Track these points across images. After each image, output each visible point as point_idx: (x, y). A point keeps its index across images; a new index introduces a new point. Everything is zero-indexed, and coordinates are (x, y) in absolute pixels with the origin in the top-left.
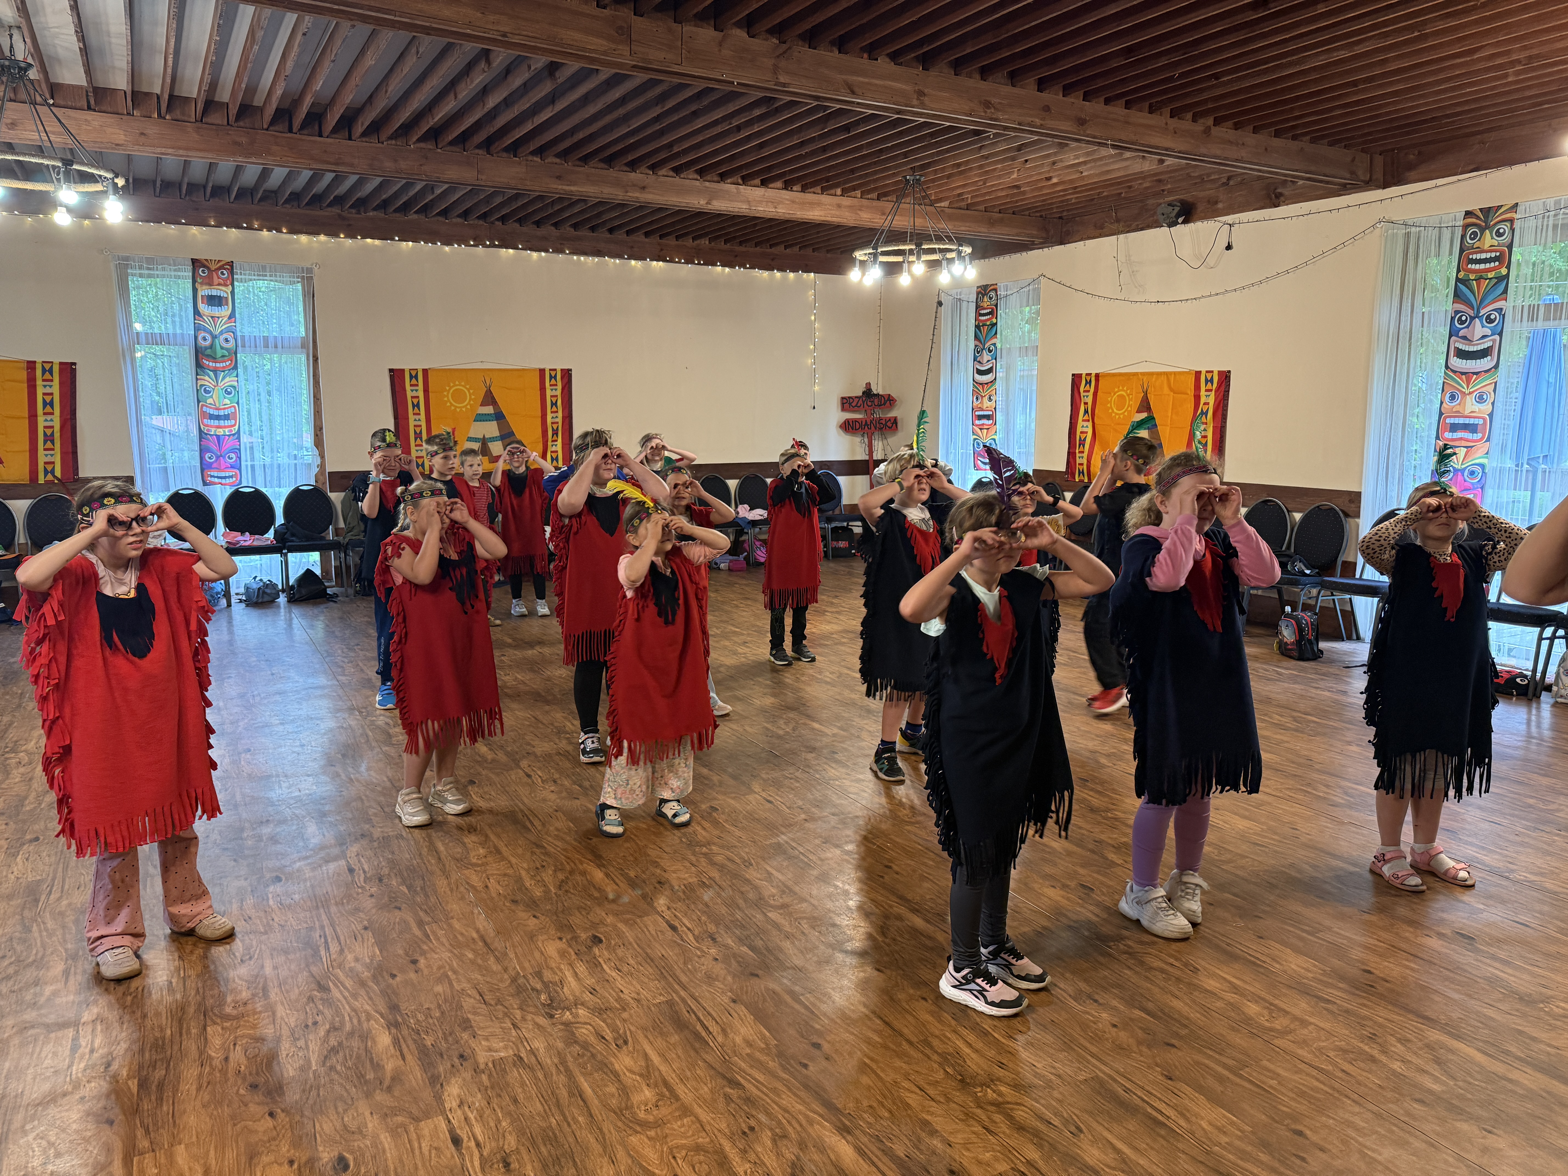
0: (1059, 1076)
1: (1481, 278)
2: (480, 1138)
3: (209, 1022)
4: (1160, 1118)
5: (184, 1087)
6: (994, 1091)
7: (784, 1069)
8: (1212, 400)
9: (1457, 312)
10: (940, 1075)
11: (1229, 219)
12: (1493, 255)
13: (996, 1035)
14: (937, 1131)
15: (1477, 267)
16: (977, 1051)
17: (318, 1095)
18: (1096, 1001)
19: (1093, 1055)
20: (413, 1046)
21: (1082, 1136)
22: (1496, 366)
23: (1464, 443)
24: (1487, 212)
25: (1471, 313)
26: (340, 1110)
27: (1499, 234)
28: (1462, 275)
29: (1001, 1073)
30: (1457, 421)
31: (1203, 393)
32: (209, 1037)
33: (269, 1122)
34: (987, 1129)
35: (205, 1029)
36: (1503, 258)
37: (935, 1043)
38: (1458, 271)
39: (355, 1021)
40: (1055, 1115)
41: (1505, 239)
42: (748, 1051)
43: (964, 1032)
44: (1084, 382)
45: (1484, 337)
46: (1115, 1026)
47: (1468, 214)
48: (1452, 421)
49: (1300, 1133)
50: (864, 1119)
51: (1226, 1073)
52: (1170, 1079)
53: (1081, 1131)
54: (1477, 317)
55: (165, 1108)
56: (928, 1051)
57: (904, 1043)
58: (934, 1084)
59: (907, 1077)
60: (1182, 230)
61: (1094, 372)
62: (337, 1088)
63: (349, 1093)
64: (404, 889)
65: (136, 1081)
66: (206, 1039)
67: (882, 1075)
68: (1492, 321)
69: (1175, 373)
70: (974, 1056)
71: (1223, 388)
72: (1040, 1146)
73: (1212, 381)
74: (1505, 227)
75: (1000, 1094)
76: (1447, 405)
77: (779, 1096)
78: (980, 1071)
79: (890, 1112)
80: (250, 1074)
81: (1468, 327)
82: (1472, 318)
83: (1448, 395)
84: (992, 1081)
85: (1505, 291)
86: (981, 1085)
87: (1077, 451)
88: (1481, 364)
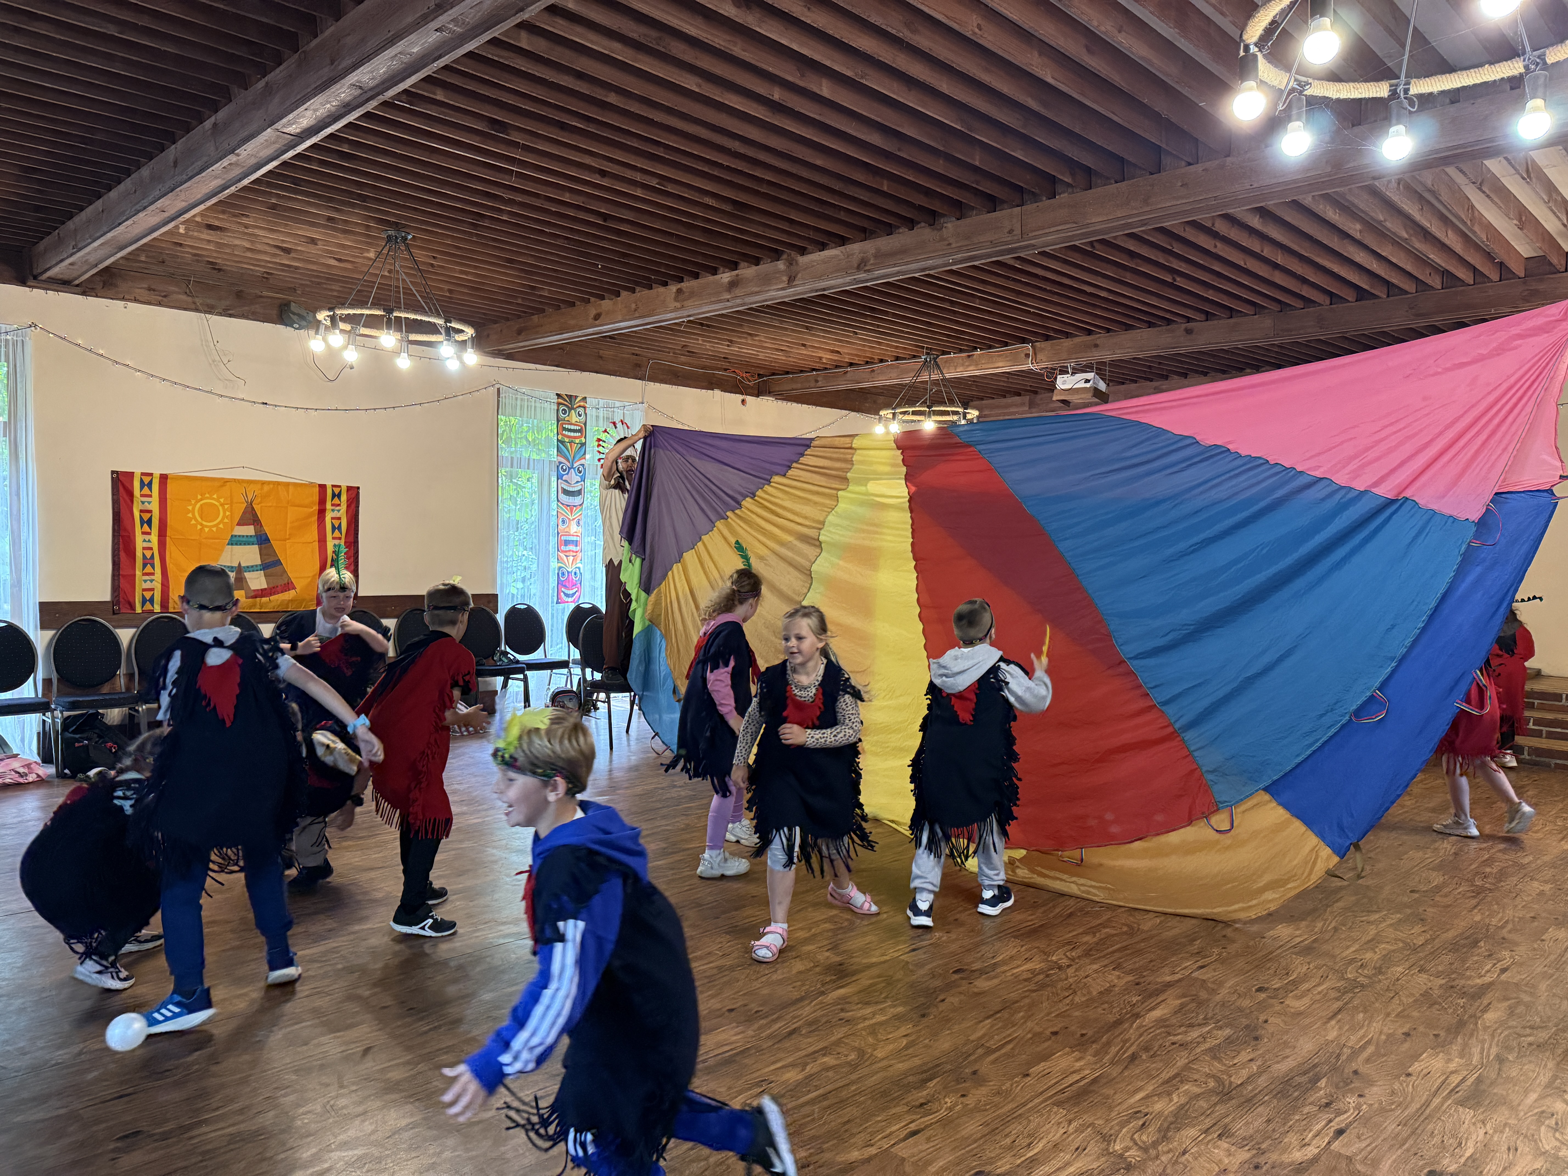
1: (573, 441)
8: (343, 515)
9: (560, 463)
12: (577, 428)
15: (569, 434)
22: (582, 503)
25: (569, 465)
27: (579, 414)
28: (560, 437)
31: (329, 507)
36: (583, 431)
38: (558, 434)
41: (583, 419)
44: (137, 483)
45: (577, 482)
47: (560, 396)
48: (565, 538)
54: (572, 468)
61: (154, 472)
68: (580, 473)
71: (352, 505)
73: (339, 496)
74: (581, 410)
76: (561, 527)
81: (567, 474)
82: (569, 469)
83: (561, 520)
85: (584, 453)
87: (138, 573)
88: (577, 500)
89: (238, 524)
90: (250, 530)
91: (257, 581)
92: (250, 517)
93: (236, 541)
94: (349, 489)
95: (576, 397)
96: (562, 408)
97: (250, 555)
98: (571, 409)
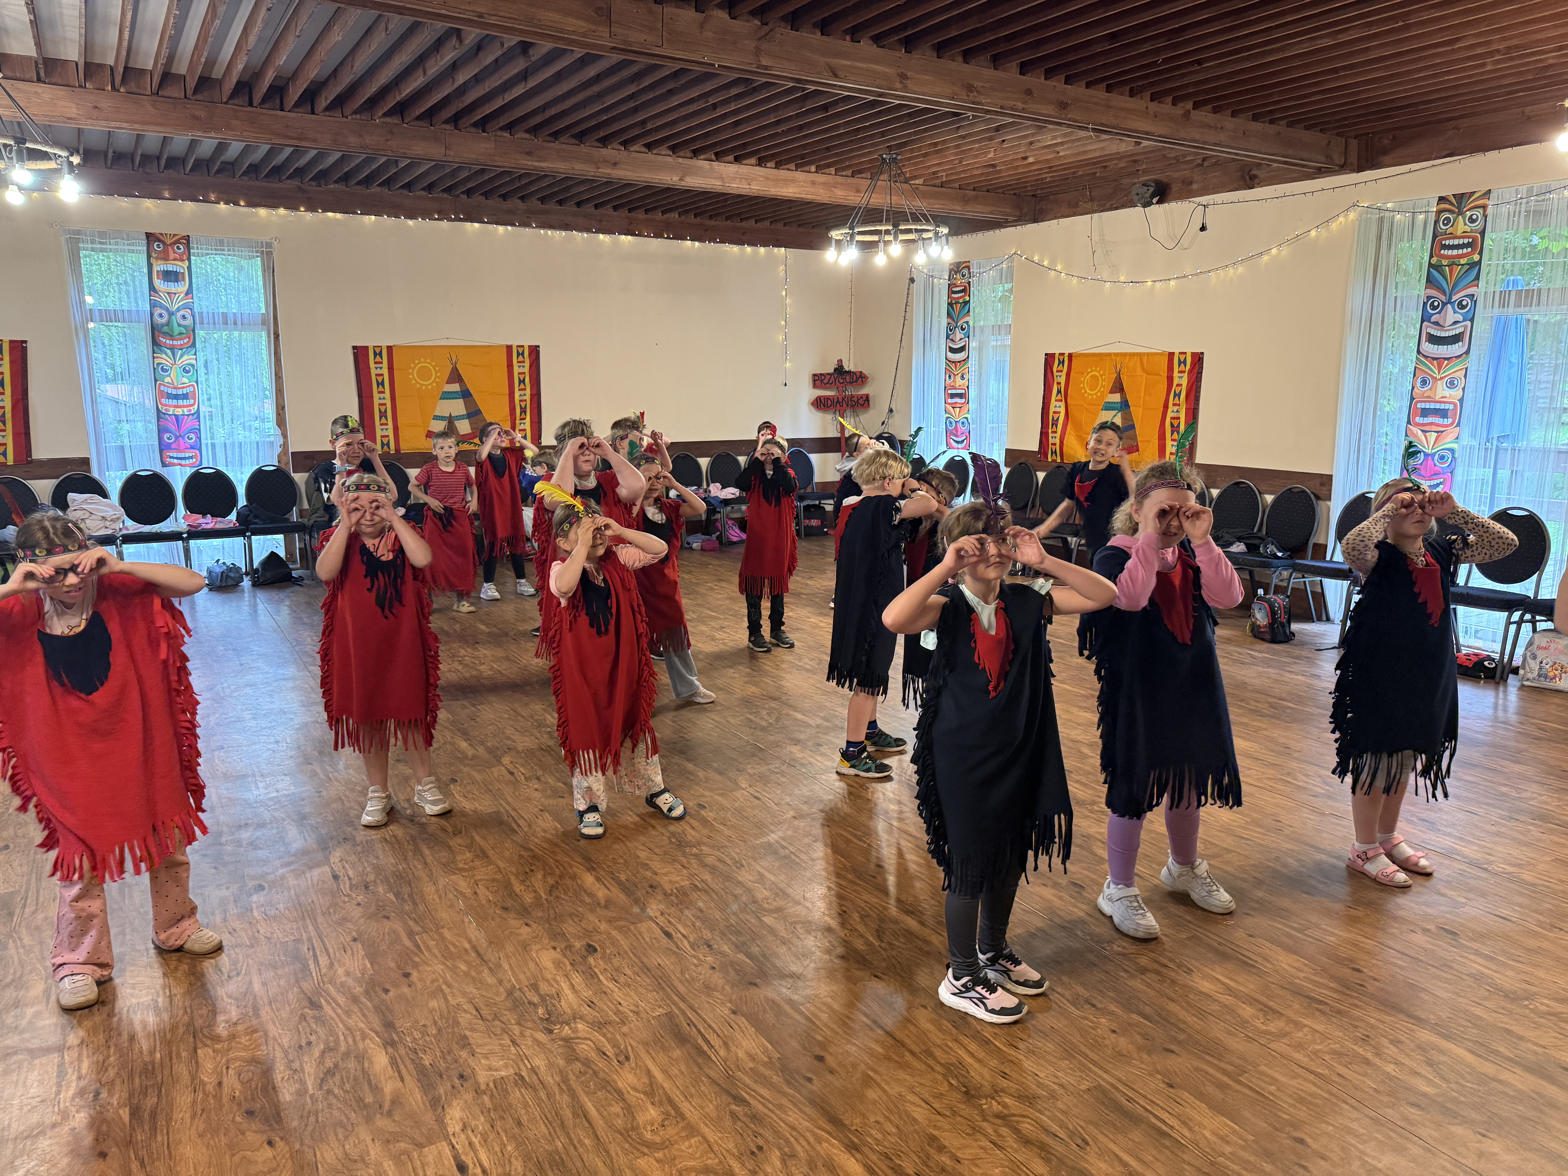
0: (1062, 1086)
1: (1454, 264)
2: (486, 1164)
3: (199, 1045)
4: (1164, 1127)
5: (177, 1116)
6: (999, 1103)
7: (788, 1083)
8: (1184, 382)
10: (945, 1087)
11: (1204, 199)
12: (1466, 241)
13: (997, 1044)
14: (945, 1147)
15: (1450, 252)
16: (979, 1061)
17: (317, 1121)
18: (1094, 1006)
19: (1095, 1063)
20: (411, 1067)
21: (1088, 1148)
22: (1468, 352)
23: (1434, 428)
24: (1460, 198)
25: (1443, 298)
26: (340, 1136)
27: (1472, 220)
28: (1434, 260)
29: (1004, 1083)
30: (1428, 406)
31: (1176, 374)
32: (200, 1060)
33: (268, 1152)
34: (994, 1144)
35: (195, 1051)
36: (1475, 244)
37: (938, 1053)
38: (1431, 256)
39: (350, 1040)
40: (1061, 1127)
41: (1478, 225)
42: (751, 1065)
43: (965, 1041)
44: (1057, 362)
45: (1455, 323)
46: (1114, 1031)
47: (1442, 199)
48: (1423, 405)
49: (1301, 1141)
50: (871, 1136)
51: (1225, 1079)
52: (1172, 1087)
53: (1087, 1143)
54: (1449, 302)
55: (159, 1138)
56: (931, 1062)
57: (907, 1054)
58: (940, 1096)
59: (911, 1089)
60: (1156, 210)
61: (1067, 352)
62: (335, 1113)
63: (348, 1118)
64: (391, 896)
65: (127, 1110)
66: (197, 1062)
67: (886, 1088)
68: (1463, 307)
69: (1148, 354)
70: (977, 1065)
71: (1195, 371)
72: (1047, 1160)
73: (1185, 362)
75: (1005, 1106)
76: (1418, 390)
77: (785, 1113)
78: (983, 1082)
79: (897, 1127)
80: (246, 1100)
81: (1439, 312)
82: (1444, 304)
83: (1419, 380)
84: (996, 1092)
85: (1477, 277)
86: (986, 1097)
87: (1050, 431)
88: (1456, 349)
89: (1111, 393)
92: (1118, 386)
94: (1193, 354)
95: (1471, 194)
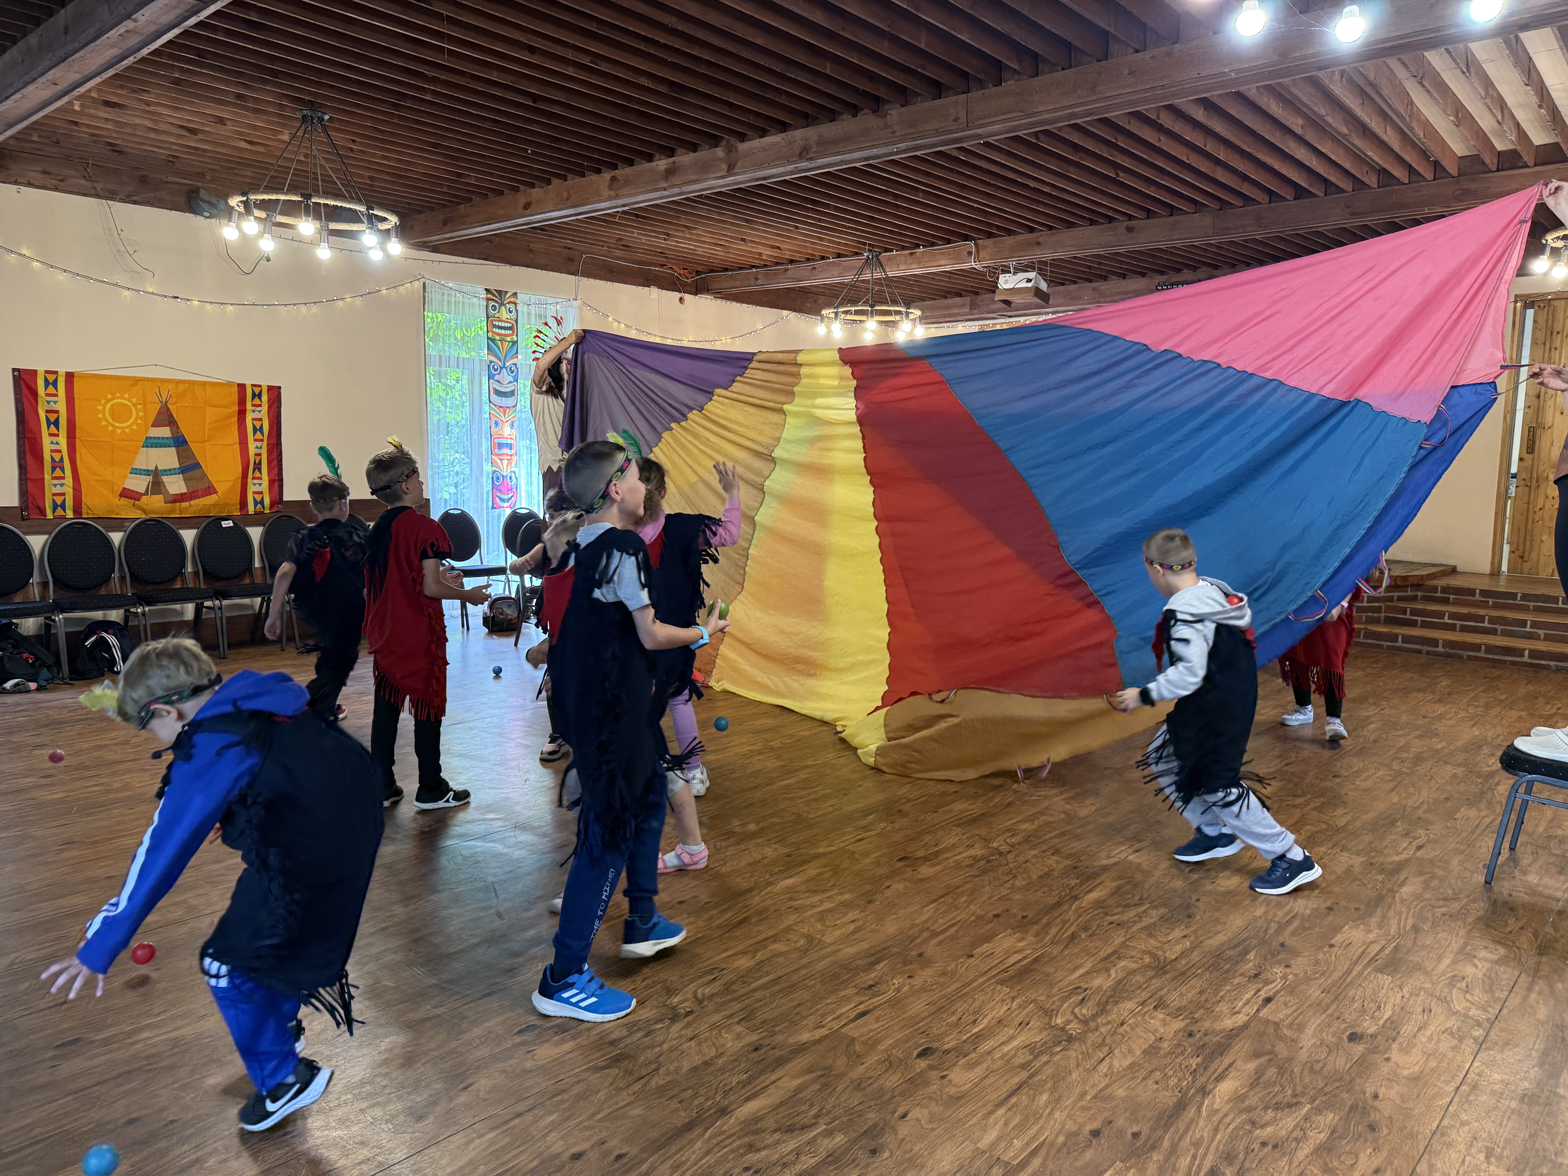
1: (502, 339)
8: (264, 416)
9: (491, 362)
12: (508, 325)
22: (517, 404)
23: (506, 457)
25: (499, 364)
27: (510, 312)
28: (490, 335)
30: (501, 441)
31: (249, 408)
36: (513, 328)
38: (488, 331)
44: (42, 382)
47: (488, 291)
48: (498, 441)
54: (504, 367)
68: (513, 372)
71: (275, 405)
73: (260, 395)
74: (512, 306)
76: (494, 429)
81: (498, 374)
82: (501, 368)
83: (494, 422)
85: (517, 353)
87: (47, 477)
88: (510, 402)
89: (153, 426)
90: (165, 432)
91: (176, 485)
92: (165, 418)
93: (151, 443)
94: (270, 388)
95: (506, 292)
96: (491, 303)
97: (168, 458)
98: (502, 304)
